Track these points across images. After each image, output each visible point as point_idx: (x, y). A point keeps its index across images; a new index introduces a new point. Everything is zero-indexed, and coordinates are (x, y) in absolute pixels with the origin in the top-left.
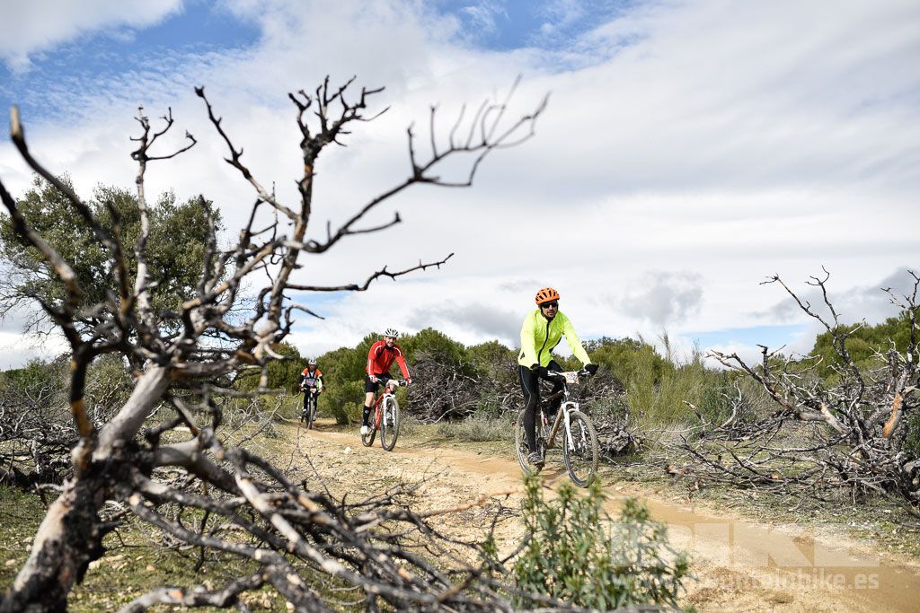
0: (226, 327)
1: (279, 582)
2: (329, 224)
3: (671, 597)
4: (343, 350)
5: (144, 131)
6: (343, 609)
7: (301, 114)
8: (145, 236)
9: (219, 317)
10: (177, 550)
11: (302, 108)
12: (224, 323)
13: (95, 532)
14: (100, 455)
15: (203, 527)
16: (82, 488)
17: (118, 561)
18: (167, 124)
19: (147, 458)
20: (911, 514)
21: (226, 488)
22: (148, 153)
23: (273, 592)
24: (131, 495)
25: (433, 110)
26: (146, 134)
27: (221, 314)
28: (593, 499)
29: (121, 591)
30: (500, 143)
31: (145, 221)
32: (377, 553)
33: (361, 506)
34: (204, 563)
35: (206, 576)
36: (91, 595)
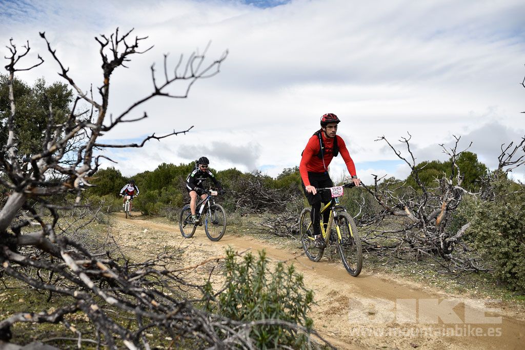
0: (59, 168)
1: (85, 309)
2: (111, 116)
3: (303, 314)
4: (147, 172)
5: (11, 55)
7: (102, 49)
8: (13, 115)
9: (55, 162)
10: (37, 290)
11: (103, 46)
12: (58, 166)
15: (51, 278)
17: (2, 297)
18: (27, 50)
19: (14, 241)
20: (444, 267)
22: (15, 67)
24: (4, 262)
26: (13, 57)
27: (57, 161)
28: (261, 263)
29: (3, 314)
30: (202, 76)
31: (13, 107)
32: (139, 293)
33: (141, 265)
34: (52, 297)
35: (53, 304)
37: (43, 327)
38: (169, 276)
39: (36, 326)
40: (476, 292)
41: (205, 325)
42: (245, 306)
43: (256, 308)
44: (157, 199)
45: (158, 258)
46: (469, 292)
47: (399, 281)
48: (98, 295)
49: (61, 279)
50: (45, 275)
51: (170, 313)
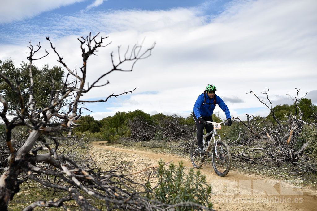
0: (59, 116)
1: (75, 198)
2: (88, 83)
3: (206, 200)
4: (109, 117)
5: (30, 51)
7: (82, 45)
8: (32, 86)
9: (56, 112)
10: (47, 188)
11: (82, 43)
13: (16, 184)
14: (17, 159)
15: (55, 181)
16: (11, 170)
17: (27, 192)
18: (39, 48)
19: (33, 159)
20: (293, 170)
22: (33, 58)
24: (28, 171)
28: (180, 169)
29: (28, 202)
30: (141, 58)
31: (32, 81)
32: (107, 188)
33: (108, 172)
34: (56, 192)
35: (57, 197)
36: (17, 204)
37: (51, 209)
38: (124, 178)
39: (47, 209)
40: (314, 185)
41: (147, 207)
42: (171, 196)
43: (177, 197)
44: (116, 133)
45: (117, 168)
46: (310, 185)
47: (265, 179)
48: (83, 190)
49: (61, 181)
50: (51, 179)
51: (125, 200)
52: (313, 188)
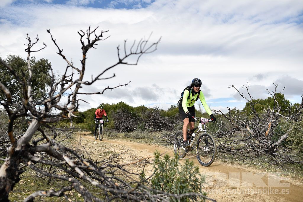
1: (77, 188)
2: (92, 76)
3: (200, 189)
5: (29, 42)
6: (96, 195)
7: (81, 38)
8: (30, 77)
10: (41, 178)
11: (82, 36)
12: (57, 106)
13: (17, 174)
14: (17, 149)
15: (50, 170)
16: (12, 160)
17: (22, 182)
18: (37, 40)
19: (33, 150)
20: (273, 160)
21: (59, 158)
22: (31, 50)
23: (73, 190)
24: (28, 161)
25: (125, 41)
26: (30, 44)
27: (56, 103)
28: (176, 159)
29: (23, 192)
30: (146, 52)
31: (30, 72)
32: (108, 178)
33: (101, 162)
34: (51, 182)
35: (51, 186)
36: (13, 193)
37: (48, 199)
40: (294, 175)
45: (109, 158)
46: (291, 175)
47: (247, 169)
49: (56, 171)
50: (46, 169)
52: (293, 177)
